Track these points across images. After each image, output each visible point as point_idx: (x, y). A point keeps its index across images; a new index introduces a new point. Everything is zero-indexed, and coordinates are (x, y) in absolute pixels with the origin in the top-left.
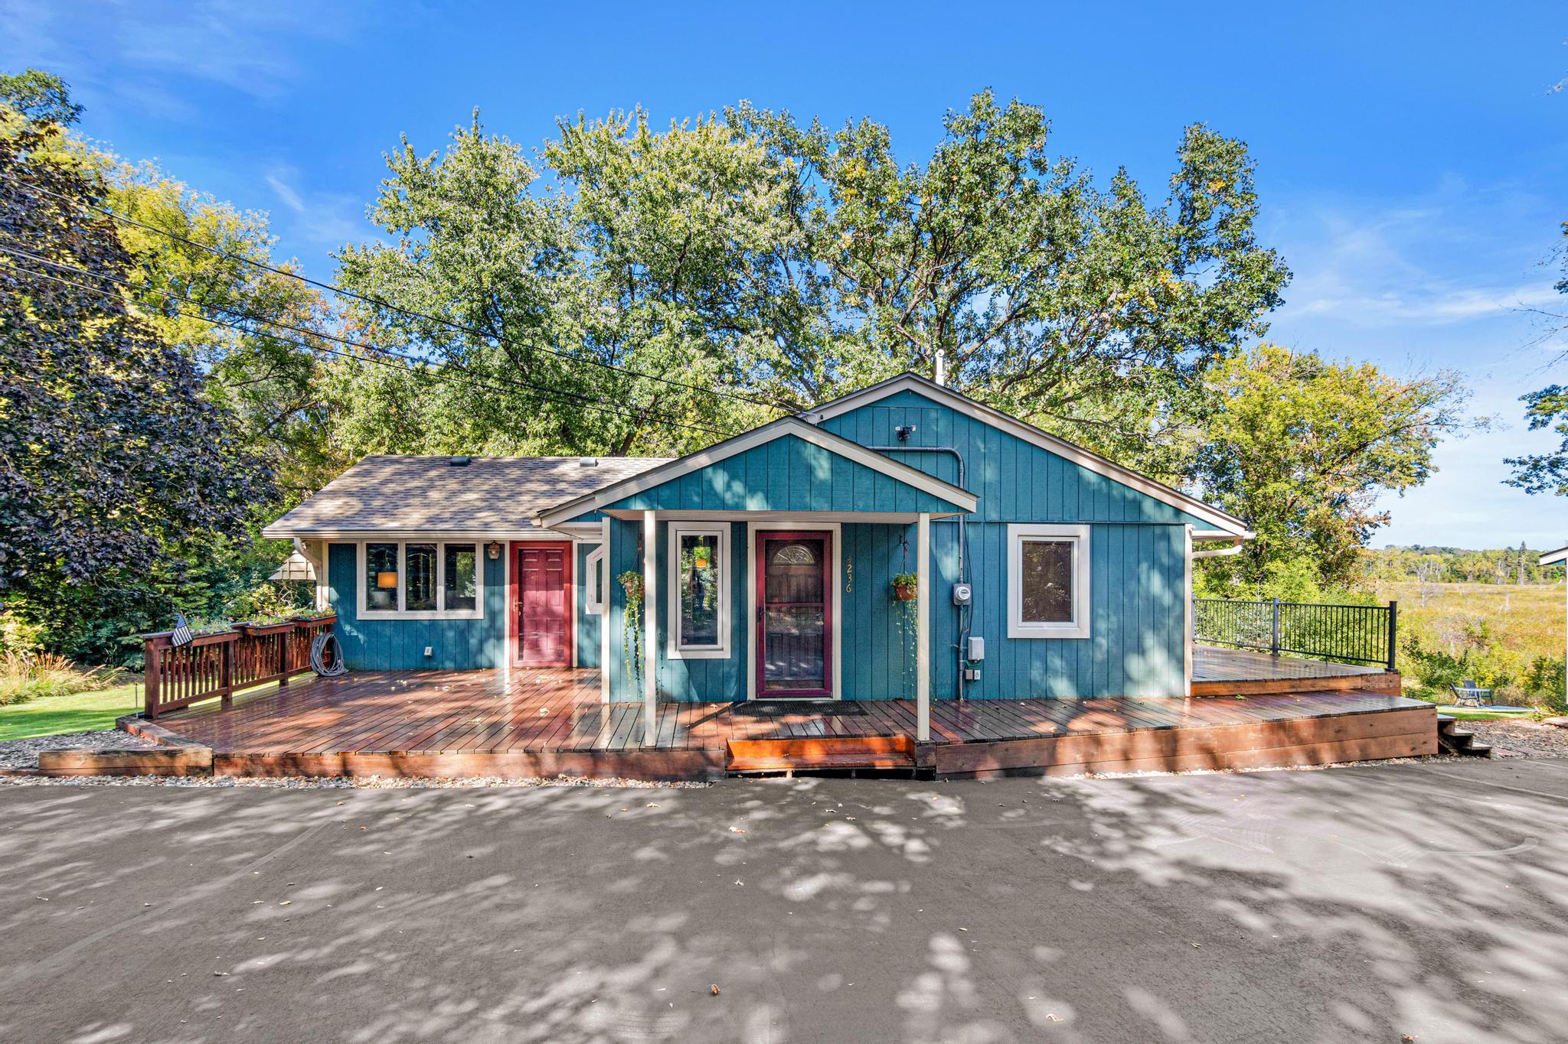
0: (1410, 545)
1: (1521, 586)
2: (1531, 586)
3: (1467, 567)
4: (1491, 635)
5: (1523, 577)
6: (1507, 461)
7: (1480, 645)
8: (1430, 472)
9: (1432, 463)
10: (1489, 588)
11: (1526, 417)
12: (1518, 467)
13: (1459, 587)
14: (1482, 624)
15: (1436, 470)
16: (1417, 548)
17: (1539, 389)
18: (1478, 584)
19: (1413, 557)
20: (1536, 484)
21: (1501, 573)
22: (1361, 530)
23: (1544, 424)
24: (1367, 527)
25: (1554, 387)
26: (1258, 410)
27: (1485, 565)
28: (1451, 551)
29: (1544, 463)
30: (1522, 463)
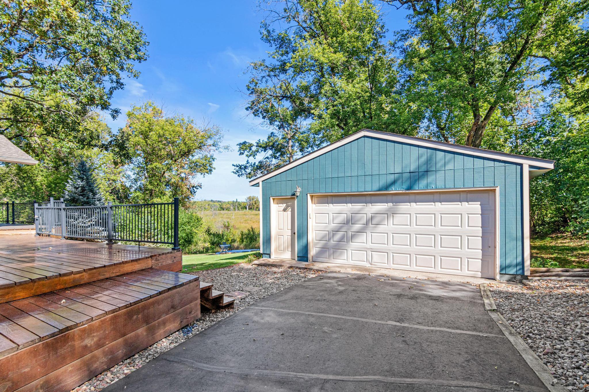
0: (210, 200)
1: (237, 212)
2: (239, 212)
3: (224, 206)
4: (230, 226)
5: (237, 209)
6: (233, 165)
7: (228, 229)
8: (213, 170)
9: (213, 166)
10: (229, 212)
11: (238, 151)
12: (236, 168)
13: (222, 212)
14: (228, 222)
15: (215, 169)
16: (212, 201)
17: (242, 142)
18: (227, 211)
19: (211, 203)
20: (240, 174)
21: (232, 208)
22: (193, 189)
23: (243, 154)
24: (195, 188)
25: (245, 142)
26: (147, 129)
27: (228, 206)
28: (220, 202)
29: (243, 167)
30: (237, 166)
